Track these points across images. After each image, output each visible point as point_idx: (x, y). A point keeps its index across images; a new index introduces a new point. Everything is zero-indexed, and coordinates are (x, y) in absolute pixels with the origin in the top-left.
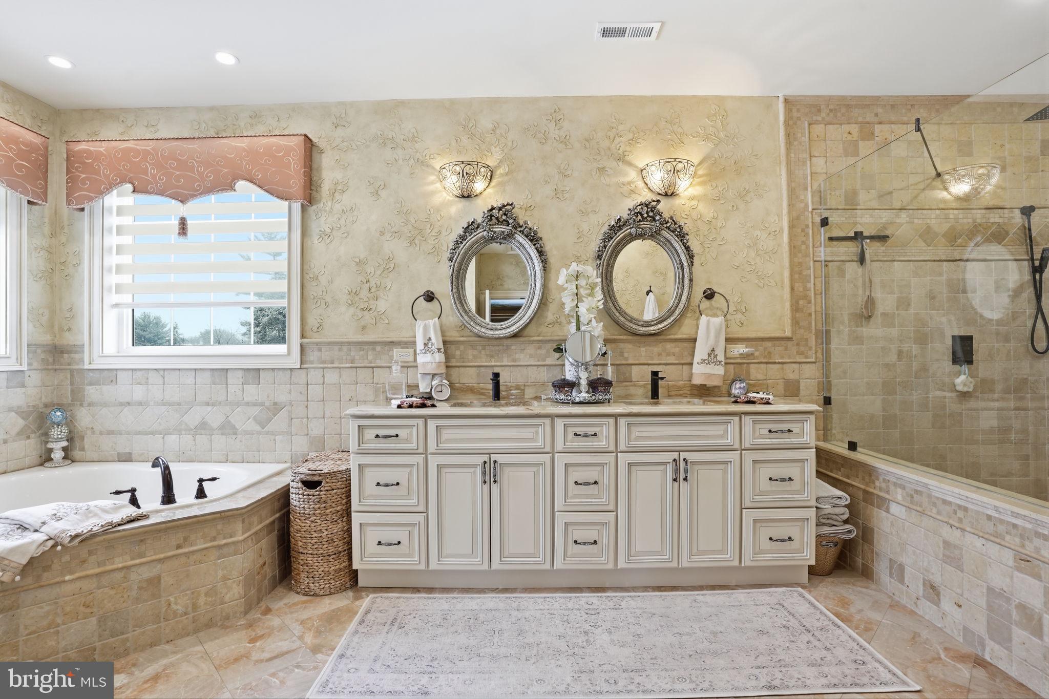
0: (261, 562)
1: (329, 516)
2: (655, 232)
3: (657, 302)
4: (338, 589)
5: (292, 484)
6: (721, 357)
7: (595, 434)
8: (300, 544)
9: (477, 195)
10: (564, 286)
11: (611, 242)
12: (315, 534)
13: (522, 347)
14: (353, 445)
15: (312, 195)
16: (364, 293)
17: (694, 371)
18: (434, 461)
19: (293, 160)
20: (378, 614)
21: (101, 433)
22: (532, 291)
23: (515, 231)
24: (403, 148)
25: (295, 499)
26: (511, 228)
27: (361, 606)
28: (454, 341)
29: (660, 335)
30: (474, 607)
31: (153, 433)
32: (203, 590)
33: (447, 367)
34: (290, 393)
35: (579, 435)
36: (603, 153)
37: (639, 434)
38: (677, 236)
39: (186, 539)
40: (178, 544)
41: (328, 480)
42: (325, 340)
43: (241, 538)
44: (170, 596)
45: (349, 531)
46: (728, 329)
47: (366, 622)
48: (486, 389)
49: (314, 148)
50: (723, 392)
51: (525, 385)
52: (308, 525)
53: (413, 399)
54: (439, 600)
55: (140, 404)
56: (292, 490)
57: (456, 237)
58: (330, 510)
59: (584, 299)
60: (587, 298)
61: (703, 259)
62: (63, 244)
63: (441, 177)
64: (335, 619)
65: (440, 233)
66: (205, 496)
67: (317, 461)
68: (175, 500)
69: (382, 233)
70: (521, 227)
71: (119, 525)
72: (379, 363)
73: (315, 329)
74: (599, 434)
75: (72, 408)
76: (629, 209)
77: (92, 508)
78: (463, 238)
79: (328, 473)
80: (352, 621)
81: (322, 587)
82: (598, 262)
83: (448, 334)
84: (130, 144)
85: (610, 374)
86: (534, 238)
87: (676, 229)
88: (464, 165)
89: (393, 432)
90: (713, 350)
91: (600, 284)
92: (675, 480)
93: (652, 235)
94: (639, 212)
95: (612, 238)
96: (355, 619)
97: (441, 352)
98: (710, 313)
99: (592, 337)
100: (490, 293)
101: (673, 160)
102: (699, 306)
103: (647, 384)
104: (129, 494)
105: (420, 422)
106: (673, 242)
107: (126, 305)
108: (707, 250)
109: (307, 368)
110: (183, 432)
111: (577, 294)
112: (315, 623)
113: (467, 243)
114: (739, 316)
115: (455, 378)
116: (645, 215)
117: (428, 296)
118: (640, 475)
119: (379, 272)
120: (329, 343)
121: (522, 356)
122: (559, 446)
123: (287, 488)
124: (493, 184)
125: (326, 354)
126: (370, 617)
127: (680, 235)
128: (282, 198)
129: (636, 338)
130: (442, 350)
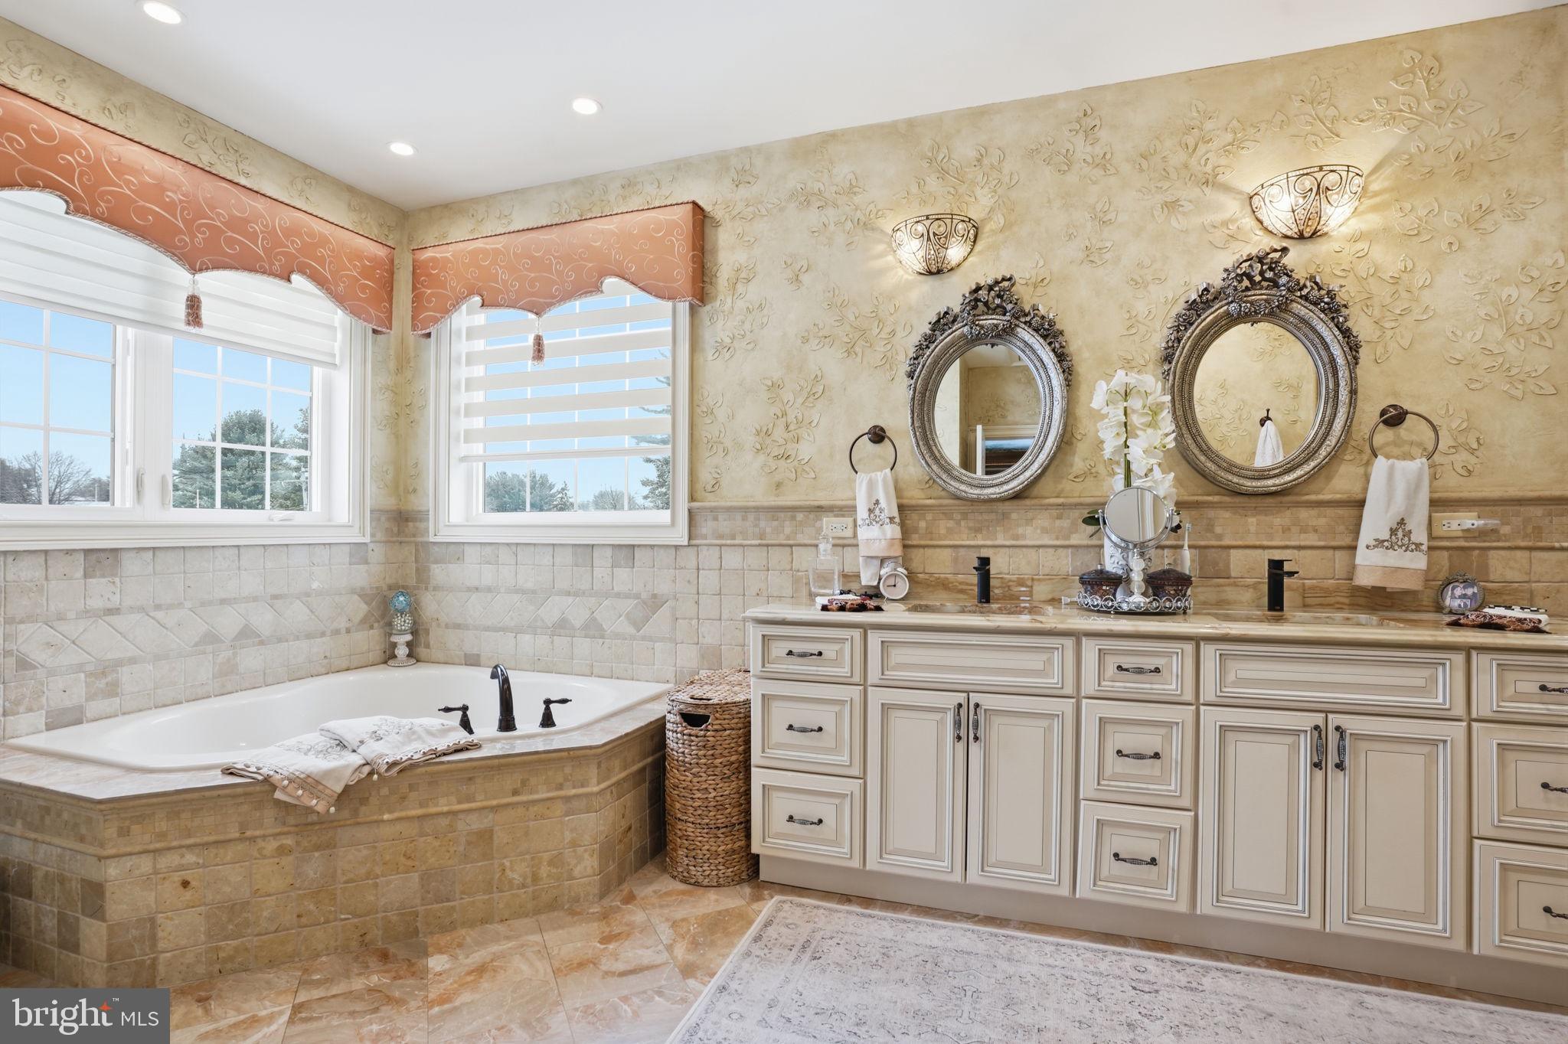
0: (624, 824)
1: (719, 769)
2: (1278, 306)
3: (1281, 437)
4: (730, 880)
5: (669, 717)
6: (1420, 536)
7: (1157, 670)
8: (678, 806)
9: (952, 269)
10: (1103, 412)
11: (1190, 331)
12: (698, 795)
13: (1030, 515)
14: (755, 665)
15: (706, 289)
16: (779, 433)
17: (1359, 560)
18: (876, 697)
19: (677, 240)
20: (784, 930)
21: (447, 626)
22: (1047, 421)
23: (1017, 322)
24: (836, 206)
25: (675, 739)
26: (1009, 318)
27: (761, 911)
28: (917, 506)
29: (1289, 494)
30: (936, 942)
31: (504, 629)
32: (546, 856)
33: (905, 546)
34: (674, 581)
35: (1127, 670)
36: (1173, 175)
37: (1241, 674)
38: (1323, 310)
39: (524, 783)
40: (515, 789)
41: (717, 715)
42: (722, 503)
43: (596, 789)
44: (505, 858)
45: (747, 793)
46: (1436, 483)
47: (765, 940)
48: (967, 584)
49: (707, 221)
50: (1424, 603)
51: (1033, 579)
52: (689, 779)
53: (851, 597)
54: (880, 922)
55: (489, 590)
56: (669, 726)
57: (919, 338)
58: (720, 761)
59: (1139, 432)
60: (1145, 430)
61: (1380, 350)
62: (409, 382)
63: (894, 245)
64: (720, 928)
65: (893, 333)
66: (553, 724)
67: (707, 684)
68: (515, 726)
69: (805, 340)
70: (1026, 315)
71: (445, 754)
72: (802, 539)
73: (709, 488)
74: (1164, 671)
75: (415, 592)
76: (1226, 270)
77: (416, 728)
78: (929, 339)
79: (718, 704)
80: (744, 933)
81: (707, 873)
82: (1166, 367)
83: (907, 494)
84: (479, 244)
85: (1188, 563)
86: (1049, 332)
87: (1321, 299)
88: (929, 221)
89: (814, 648)
90: (1402, 522)
91: (1170, 405)
92: (1317, 765)
93: (1272, 314)
94: (1244, 274)
95: (1191, 324)
96: (749, 932)
97: (895, 523)
98: (1396, 451)
99: (1156, 497)
100: (984, 430)
101: (1316, 169)
102: (1371, 438)
103: (1260, 583)
104: (460, 713)
105: (857, 634)
106: (1315, 322)
107: (478, 458)
108: (1389, 333)
109: (697, 546)
110: (539, 631)
111: (1126, 423)
112: (692, 928)
113: (937, 348)
114: (1462, 458)
115: (916, 565)
116: (1258, 278)
117: (875, 434)
118: (1244, 750)
119: (800, 400)
120: (729, 509)
121: (1029, 530)
122: (1089, 686)
123: (661, 722)
124: (979, 247)
125: (724, 525)
126: (771, 931)
127: (1330, 309)
128: (662, 297)
129: (1238, 499)
130: (897, 520)
